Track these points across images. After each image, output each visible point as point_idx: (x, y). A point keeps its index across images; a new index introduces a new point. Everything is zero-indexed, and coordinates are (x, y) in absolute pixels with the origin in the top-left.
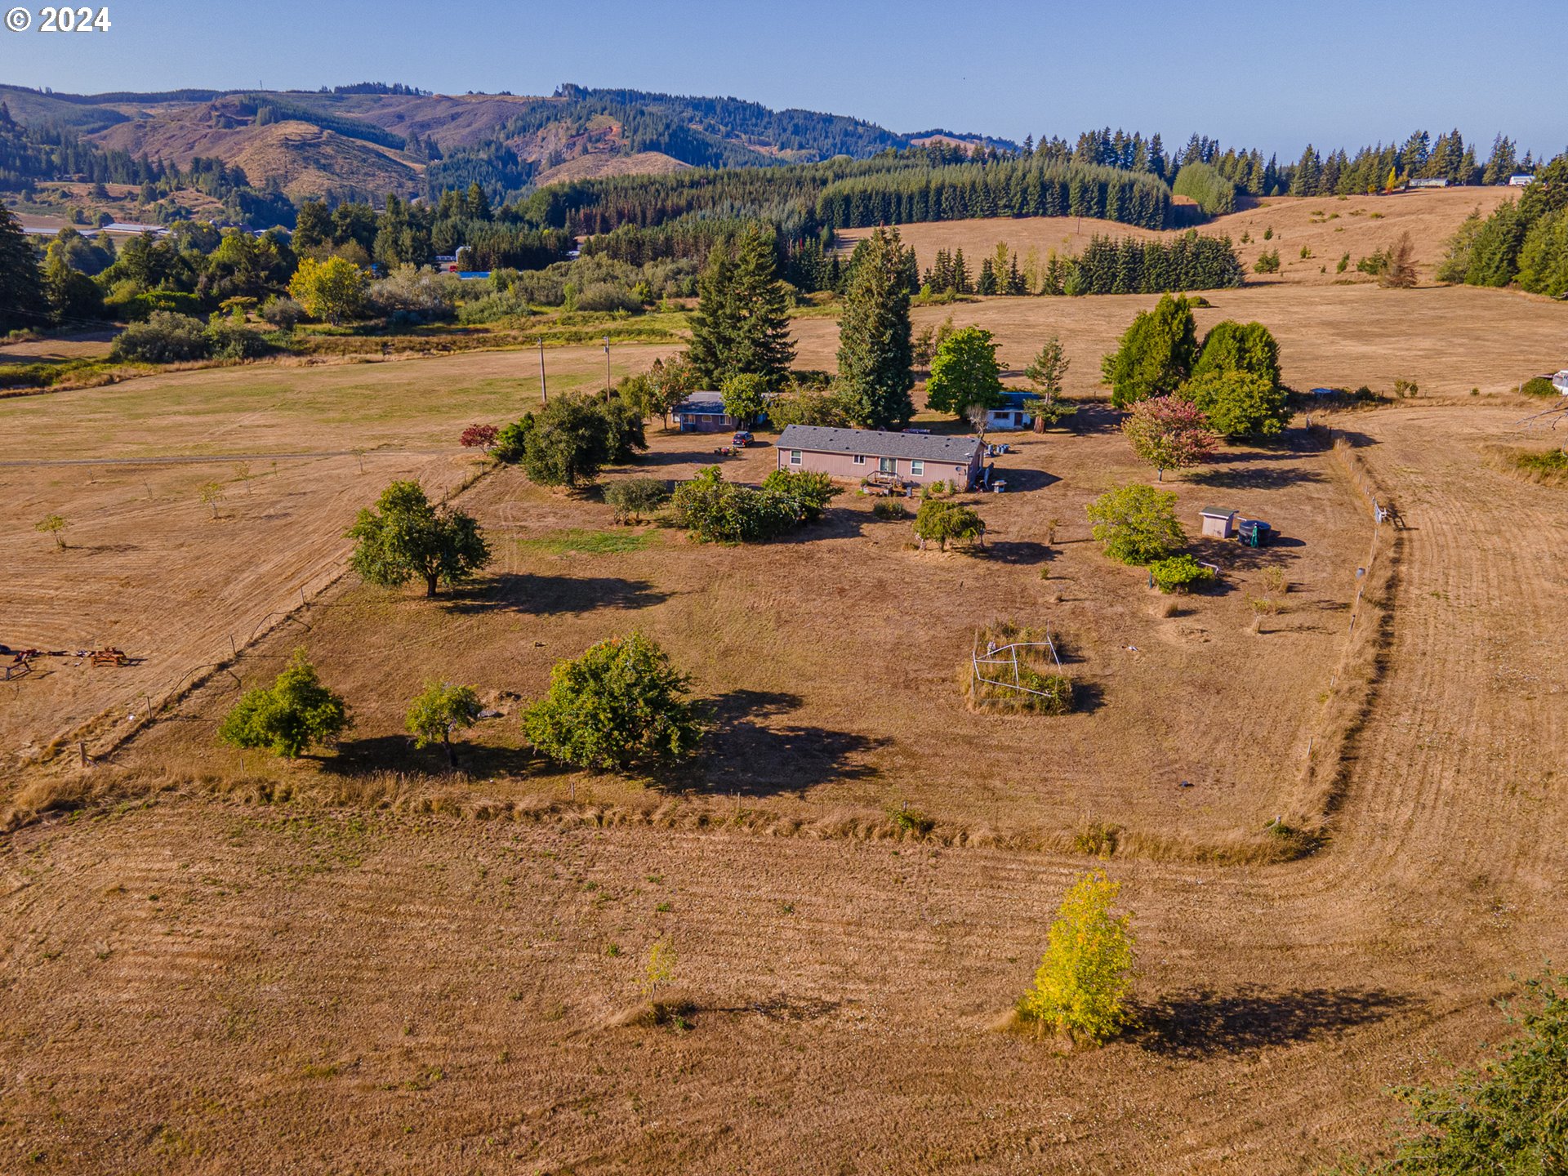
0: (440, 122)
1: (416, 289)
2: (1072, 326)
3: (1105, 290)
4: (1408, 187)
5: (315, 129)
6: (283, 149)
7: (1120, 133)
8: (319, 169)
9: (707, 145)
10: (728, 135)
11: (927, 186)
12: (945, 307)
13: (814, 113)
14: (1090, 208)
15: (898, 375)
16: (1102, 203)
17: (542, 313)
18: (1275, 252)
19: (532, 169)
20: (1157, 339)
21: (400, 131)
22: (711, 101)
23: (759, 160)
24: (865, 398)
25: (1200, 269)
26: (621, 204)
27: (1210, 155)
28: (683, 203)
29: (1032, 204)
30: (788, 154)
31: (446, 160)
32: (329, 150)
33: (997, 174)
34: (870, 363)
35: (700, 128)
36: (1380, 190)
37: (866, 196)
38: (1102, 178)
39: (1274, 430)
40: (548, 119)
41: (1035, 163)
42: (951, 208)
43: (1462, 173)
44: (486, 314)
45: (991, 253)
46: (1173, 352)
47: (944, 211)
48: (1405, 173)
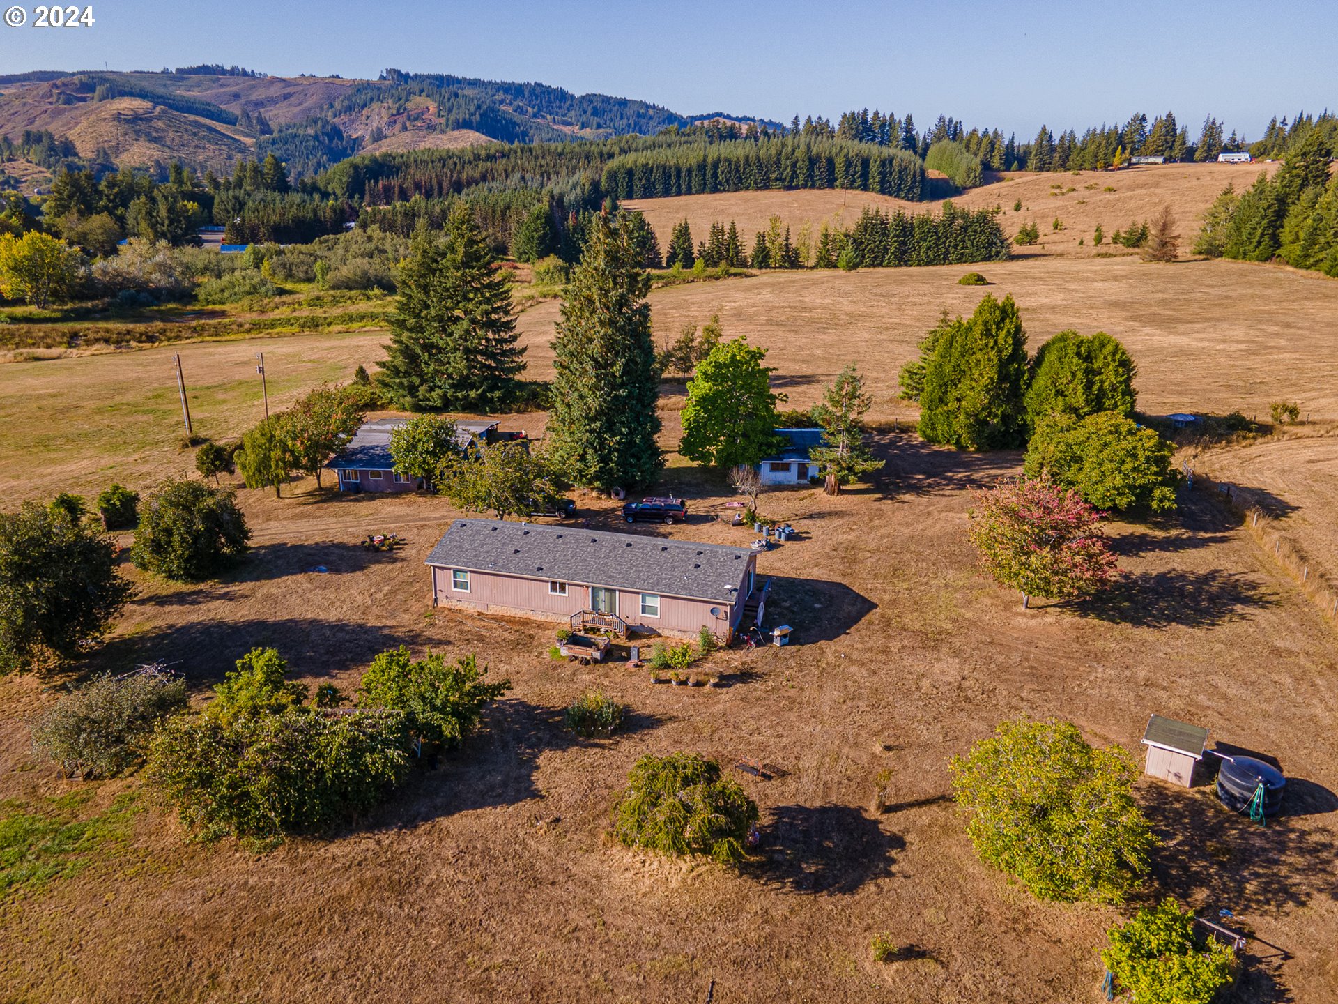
0: (273, 101)
1: (148, 266)
2: (851, 309)
3: (877, 262)
4: (1130, 164)
5: (149, 105)
6: (115, 123)
7: (876, 114)
8: (150, 141)
9: (515, 124)
10: (535, 116)
11: (705, 160)
12: (719, 283)
13: (611, 98)
14: (854, 181)
15: (637, 419)
16: (865, 175)
17: (290, 292)
18: (1034, 225)
19: (356, 144)
20: (979, 356)
21: (235, 109)
22: (520, 85)
23: (560, 137)
24: (590, 451)
25: (969, 243)
26: (418, 176)
27: (955, 135)
28: (477, 175)
29: (801, 177)
30: (588, 133)
31: (276, 135)
32: (160, 124)
33: (768, 149)
34: (594, 404)
35: (510, 109)
36: (1107, 167)
37: (648, 170)
38: (865, 153)
39: (1167, 504)
40: (372, 99)
41: (803, 140)
42: (727, 181)
43: (1176, 152)
44: (226, 294)
45: (764, 226)
46: (1000, 372)
47: (721, 184)
48: (1127, 152)
